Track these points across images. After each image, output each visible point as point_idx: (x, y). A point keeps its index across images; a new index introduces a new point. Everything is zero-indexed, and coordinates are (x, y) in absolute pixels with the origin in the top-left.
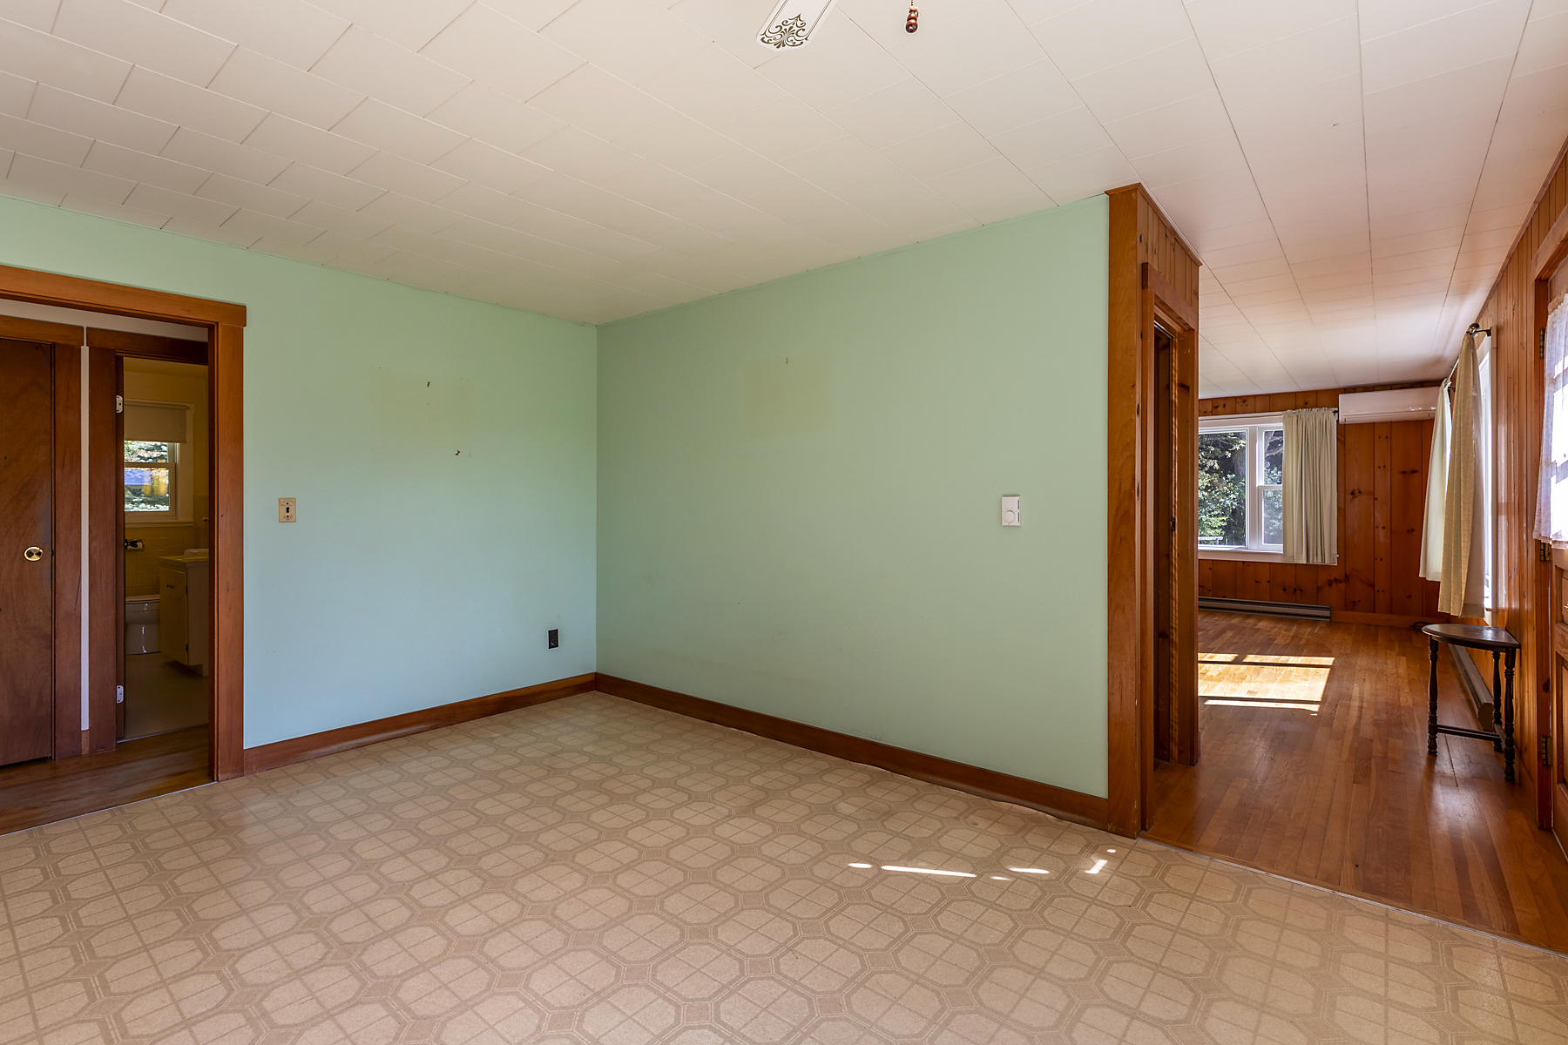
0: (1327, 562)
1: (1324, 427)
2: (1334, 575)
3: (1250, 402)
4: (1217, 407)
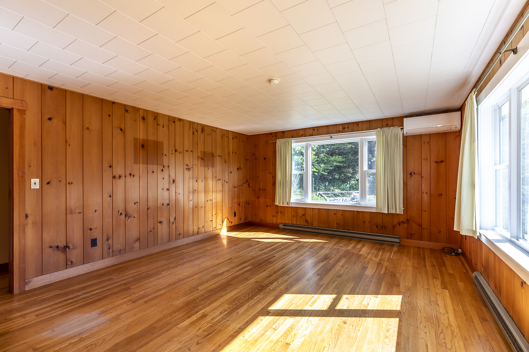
0: (398, 212)
1: (396, 136)
2: (402, 219)
3: (360, 125)
4: (344, 128)
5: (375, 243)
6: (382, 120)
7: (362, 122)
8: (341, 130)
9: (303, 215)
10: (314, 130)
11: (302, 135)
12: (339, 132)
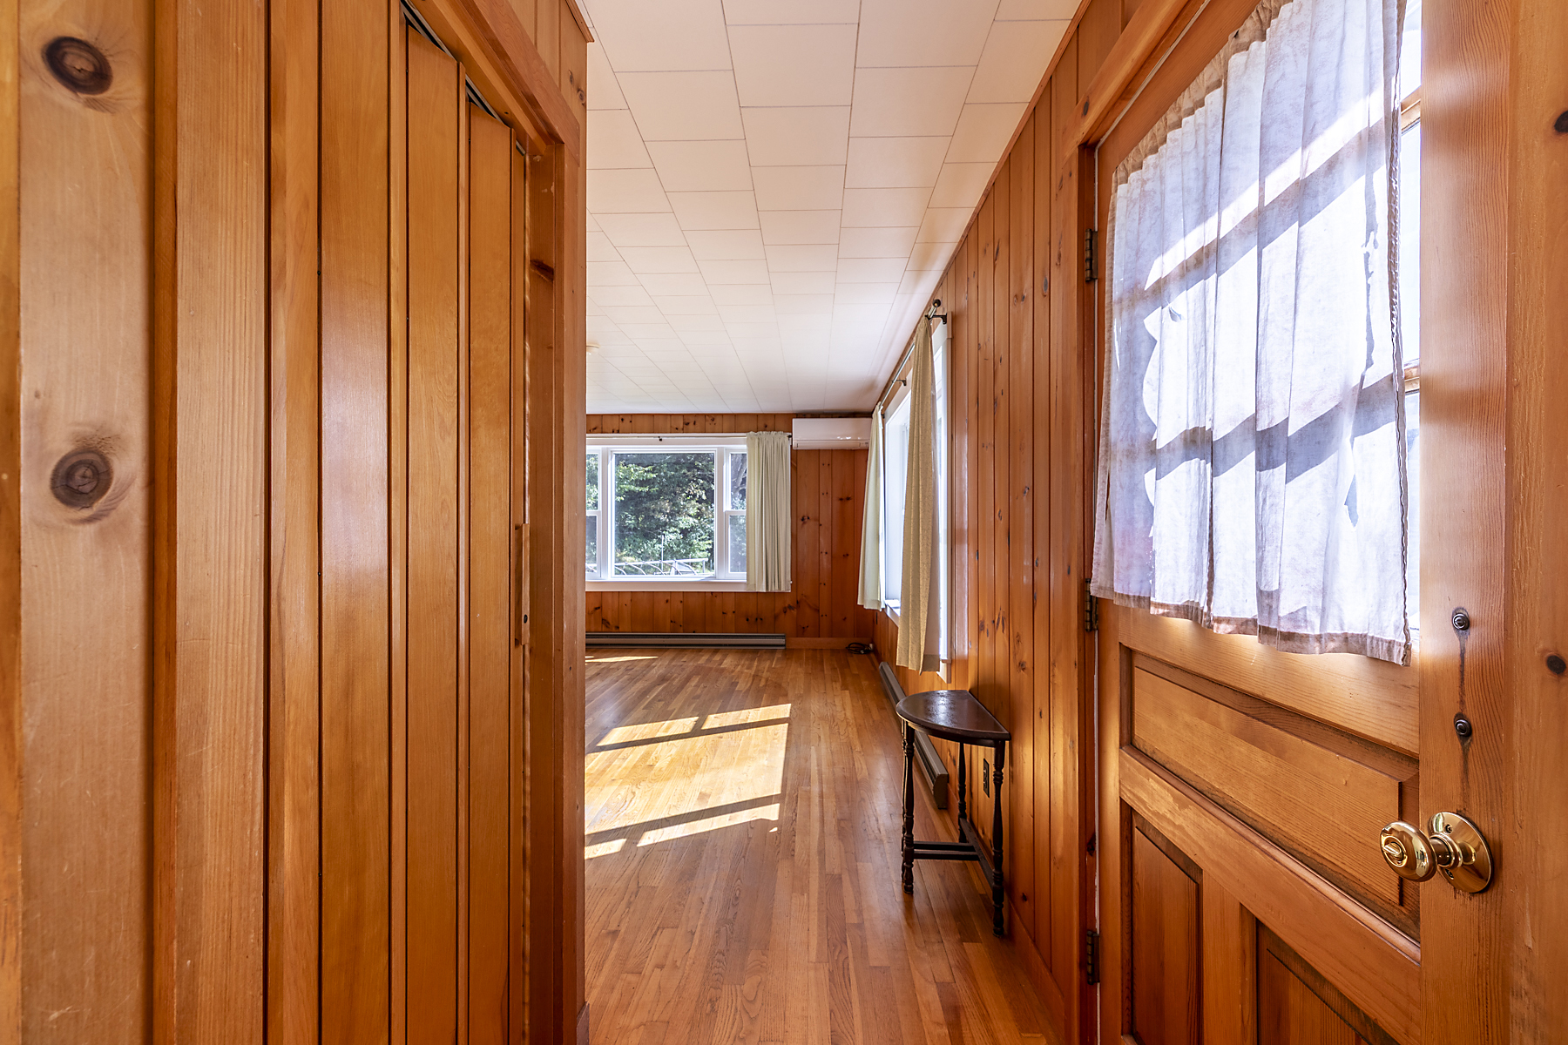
0: (783, 590)
1: (781, 449)
2: (789, 602)
3: (718, 420)
4: (688, 424)
5: (744, 652)
6: (757, 415)
7: (722, 415)
8: (681, 426)
9: (596, 609)
10: (622, 420)
11: (595, 429)
12: (677, 430)
